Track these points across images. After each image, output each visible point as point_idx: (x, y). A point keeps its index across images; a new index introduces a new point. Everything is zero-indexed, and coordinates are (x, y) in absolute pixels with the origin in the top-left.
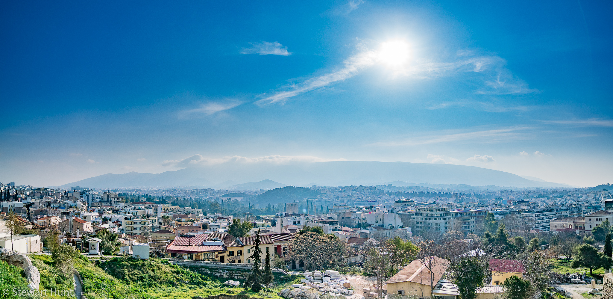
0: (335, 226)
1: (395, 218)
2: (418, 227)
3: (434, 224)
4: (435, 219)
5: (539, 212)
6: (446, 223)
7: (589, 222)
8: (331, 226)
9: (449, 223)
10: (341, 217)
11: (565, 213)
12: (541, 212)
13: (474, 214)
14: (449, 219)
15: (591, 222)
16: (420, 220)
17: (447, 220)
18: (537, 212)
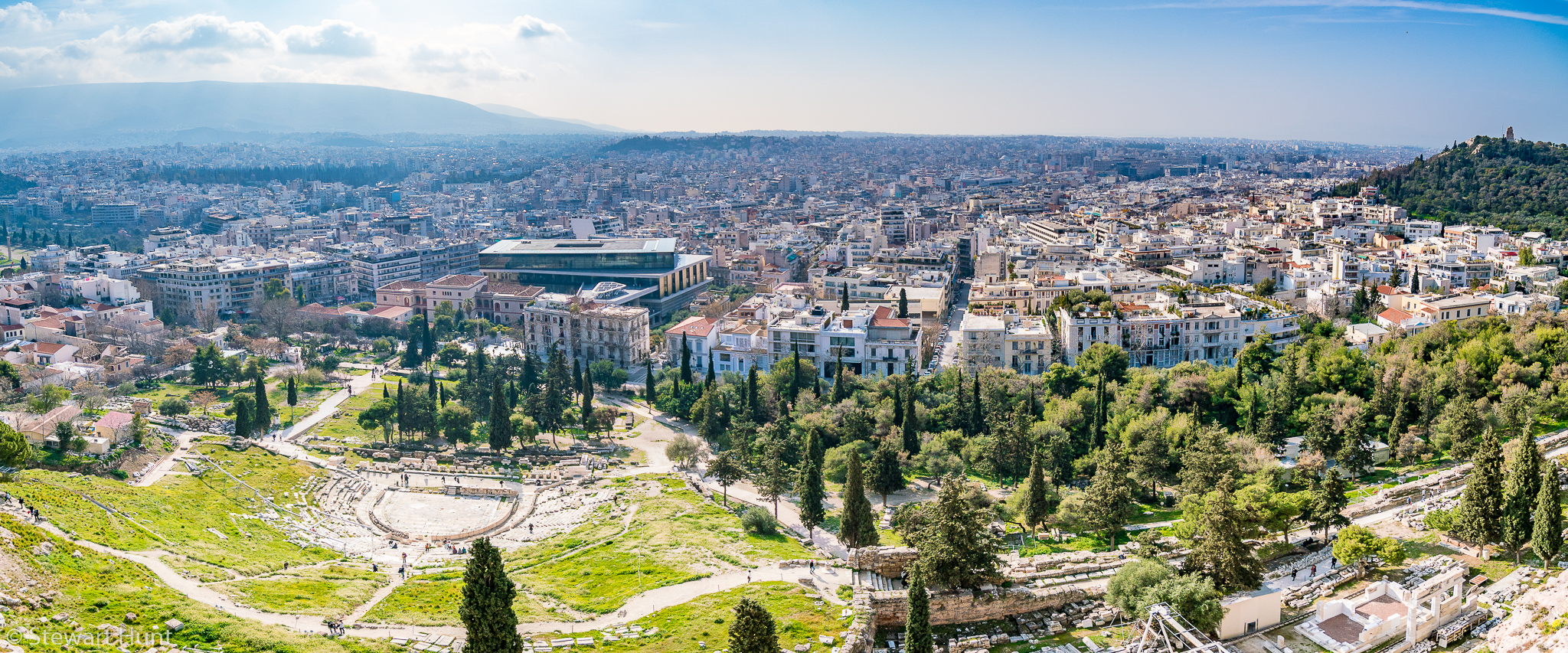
0: (29, 311)
1: (126, 287)
2: (170, 296)
3: (192, 294)
4: (194, 285)
5: (386, 259)
6: (212, 291)
7: (432, 296)
8: (24, 311)
9: (218, 290)
10: (44, 284)
11: (441, 257)
12: (391, 259)
13: (261, 272)
14: (216, 283)
15: (436, 296)
16: (172, 286)
17: (214, 287)
18: (382, 260)
